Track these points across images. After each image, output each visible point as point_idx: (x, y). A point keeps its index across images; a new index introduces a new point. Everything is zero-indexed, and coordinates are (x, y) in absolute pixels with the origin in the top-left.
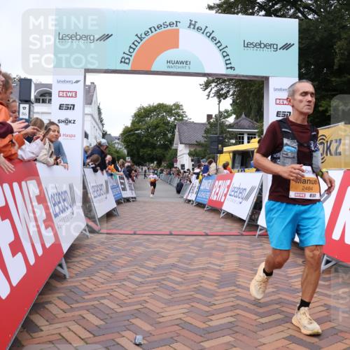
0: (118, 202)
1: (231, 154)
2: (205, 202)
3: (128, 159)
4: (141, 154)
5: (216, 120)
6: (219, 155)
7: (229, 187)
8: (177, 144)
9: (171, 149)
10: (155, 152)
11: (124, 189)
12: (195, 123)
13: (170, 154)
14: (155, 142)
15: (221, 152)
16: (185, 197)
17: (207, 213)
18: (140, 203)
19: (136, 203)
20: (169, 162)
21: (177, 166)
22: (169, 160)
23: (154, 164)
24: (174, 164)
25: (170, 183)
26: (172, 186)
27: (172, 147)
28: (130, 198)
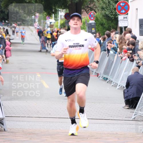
18: (17, 138)
19: (3, 136)
20: (103, 12)
21: (126, 26)
22: (104, 6)
23: (56, 19)
24: (118, 17)
25: (106, 76)
26: (112, 84)
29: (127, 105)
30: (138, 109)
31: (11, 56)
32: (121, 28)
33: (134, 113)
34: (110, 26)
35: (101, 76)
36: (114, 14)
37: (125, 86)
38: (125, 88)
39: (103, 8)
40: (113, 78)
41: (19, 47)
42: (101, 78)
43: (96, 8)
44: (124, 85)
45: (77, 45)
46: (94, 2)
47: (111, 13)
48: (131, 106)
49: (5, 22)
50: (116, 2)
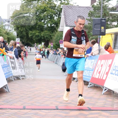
0: (9, 80)
1: (113, 36)
2: (88, 79)
3: (18, 40)
4: (30, 36)
5: (100, 3)
6: (101, 36)
7: (110, 66)
8: (63, 27)
9: (57, 31)
10: (42, 34)
11: (14, 68)
12: (79, 7)
13: (56, 35)
14: (43, 25)
15: (104, 34)
17: (91, 90)
20: (55, 43)
22: (56, 41)
23: (41, 45)
25: (56, 62)
26: (58, 65)
27: (58, 29)
28: (20, 76)
30: (66, 72)
32: (61, 48)
33: (65, 74)
36: (59, 44)
39: (55, 42)
40: (58, 63)
41: (30, 53)
43: (53, 42)
44: (62, 65)
46: (53, 40)
50: (59, 40)
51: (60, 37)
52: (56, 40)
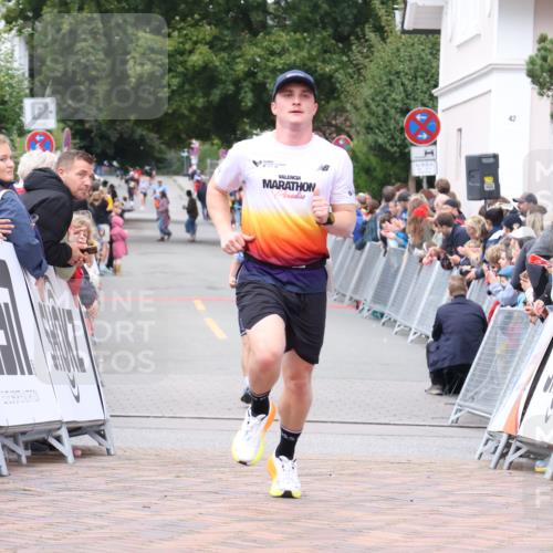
3: (40, 114)
13: (373, 70)
16: (498, 423)
18: (141, 473)
19: (103, 468)
20: (370, 137)
21: (432, 174)
22: (373, 122)
24: (409, 153)
25: (378, 308)
26: (396, 329)
27: (398, 14)
28: (64, 433)
29: (438, 386)
30: (465, 395)
31: (126, 254)
32: (419, 182)
33: (456, 407)
34: (390, 175)
35: (367, 308)
36: (398, 142)
37: (430, 334)
38: (431, 339)
39: (369, 129)
40: (397, 312)
42: (365, 313)
43: (351, 126)
44: (429, 331)
45: (293, 183)
46: (347, 111)
47: (392, 142)
48: (447, 388)
49: (111, 165)
50: (405, 111)
51: (409, 85)
52: (380, 111)
